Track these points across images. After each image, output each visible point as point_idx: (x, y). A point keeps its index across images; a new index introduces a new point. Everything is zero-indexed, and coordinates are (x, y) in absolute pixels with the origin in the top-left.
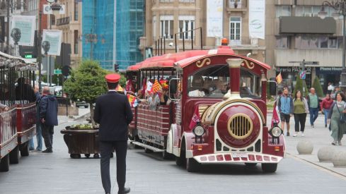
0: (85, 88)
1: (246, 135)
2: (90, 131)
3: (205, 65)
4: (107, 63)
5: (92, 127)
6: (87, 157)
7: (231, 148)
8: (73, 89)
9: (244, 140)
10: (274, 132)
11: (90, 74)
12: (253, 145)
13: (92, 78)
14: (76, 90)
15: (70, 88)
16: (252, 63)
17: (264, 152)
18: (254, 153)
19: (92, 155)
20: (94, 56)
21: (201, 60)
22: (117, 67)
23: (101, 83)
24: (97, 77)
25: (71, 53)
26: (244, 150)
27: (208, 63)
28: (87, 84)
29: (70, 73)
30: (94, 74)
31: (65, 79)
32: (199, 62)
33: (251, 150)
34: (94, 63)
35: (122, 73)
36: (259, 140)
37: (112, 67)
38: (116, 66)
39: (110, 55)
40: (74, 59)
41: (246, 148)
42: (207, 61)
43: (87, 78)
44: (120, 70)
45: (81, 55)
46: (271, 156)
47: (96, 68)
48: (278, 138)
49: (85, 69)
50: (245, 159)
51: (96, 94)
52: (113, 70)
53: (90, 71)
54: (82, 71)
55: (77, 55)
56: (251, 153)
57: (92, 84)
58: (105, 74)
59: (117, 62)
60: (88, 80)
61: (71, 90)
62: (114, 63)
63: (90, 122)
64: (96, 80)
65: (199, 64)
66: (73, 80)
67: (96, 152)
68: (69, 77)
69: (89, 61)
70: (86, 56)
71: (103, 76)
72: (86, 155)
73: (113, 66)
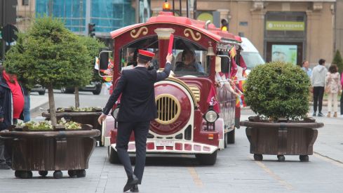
0: (40, 63)
1: (173, 120)
2: (48, 134)
3: (141, 34)
4: (76, 22)
5: (51, 127)
6: (43, 175)
7: (156, 135)
8: (21, 64)
9: (171, 125)
10: (209, 116)
11: (49, 40)
12: (182, 131)
13: (52, 47)
14: (25, 66)
15: (16, 62)
16: (198, 34)
17: (195, 141)
18: (183, 142)
19: (51, 173)
20: (56, 10)
21: (137, 29)
22: (92, 29)
23: (67, 54)
24: (60, 46)
25: (16, 3)
26: (172, 138)
27: (145, 33)
28: (44, 57)
29: (16, 38)
30: (56, 40)
31: (8, 48)
32: (134, 31)
33: (179, 137)
34: (55, 22)
35: (101, 39)
36: (190, 126)
37: (84, 29)
38: (90, 26)
39: (81, 9)
40: (22, 14)
41: (174, 135)
42: (144, 30)
43: (43, 46)
44: (98, 34)
45: (33, 9)
46: (202, 145)
47: (59, 30)
48: (213, 124)
49: (41, 31)
50: (171, 148)
51: (59, 73)
52: (86, 33)
53: (49, 35)
54: (36, 35)
55: (28, 8)
56: (179, 141)
57: (53, 56)
58: (74, 40)
59: (93, 20)
60: (46, 50)
61: (17, 66)
62: (88, 21)
63: (48, 119)
64: (58, 49)
65: (134, 34)
66: (21, 50)
67: (57, 169)
68: (14, 43)
69: (46, 18)
70: (41, 9)
71: (71, 43)
72: (40, 173)
73: (87, 27)
